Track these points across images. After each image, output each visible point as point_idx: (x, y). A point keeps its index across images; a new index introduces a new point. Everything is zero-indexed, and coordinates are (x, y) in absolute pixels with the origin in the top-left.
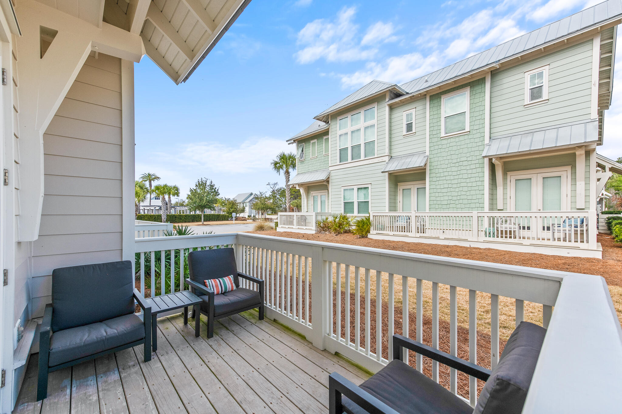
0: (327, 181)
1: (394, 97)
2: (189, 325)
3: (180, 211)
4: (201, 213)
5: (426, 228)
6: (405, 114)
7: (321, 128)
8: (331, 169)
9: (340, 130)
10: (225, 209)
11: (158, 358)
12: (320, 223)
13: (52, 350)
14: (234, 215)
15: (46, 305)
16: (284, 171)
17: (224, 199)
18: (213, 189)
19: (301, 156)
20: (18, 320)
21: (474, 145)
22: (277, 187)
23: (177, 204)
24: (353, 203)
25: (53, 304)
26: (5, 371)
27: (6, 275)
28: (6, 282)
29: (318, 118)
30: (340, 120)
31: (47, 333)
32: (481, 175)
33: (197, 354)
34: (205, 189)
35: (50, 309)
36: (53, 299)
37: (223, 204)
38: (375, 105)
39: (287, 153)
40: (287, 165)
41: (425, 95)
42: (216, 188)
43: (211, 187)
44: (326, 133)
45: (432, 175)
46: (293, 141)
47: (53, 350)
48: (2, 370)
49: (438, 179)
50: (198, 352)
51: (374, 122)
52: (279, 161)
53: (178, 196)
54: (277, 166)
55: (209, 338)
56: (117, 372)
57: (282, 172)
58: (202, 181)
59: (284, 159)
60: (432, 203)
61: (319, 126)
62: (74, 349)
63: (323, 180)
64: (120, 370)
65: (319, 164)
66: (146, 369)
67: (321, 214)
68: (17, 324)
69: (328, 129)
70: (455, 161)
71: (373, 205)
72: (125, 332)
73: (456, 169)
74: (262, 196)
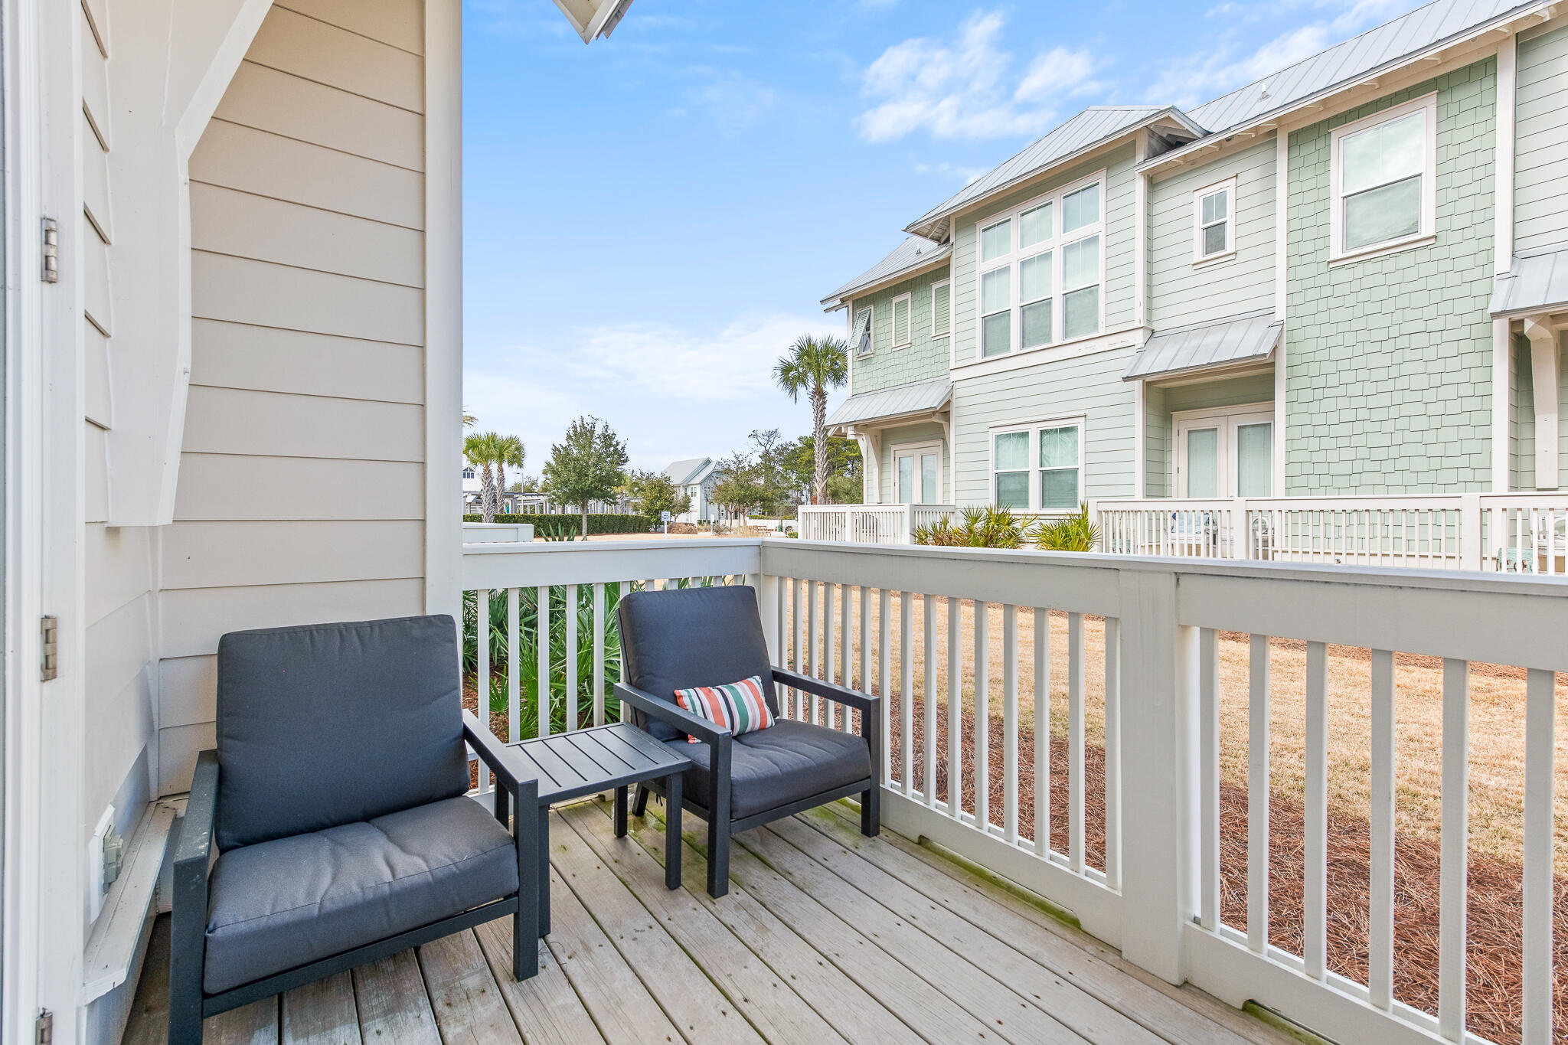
0: (945, 413)
1: (1160, 150)
2: (631, 841)
3: (525, 507)
4: (579, 512)
5: (1274, 549)
6: (1198, 199)
7: (925, 258)
8: (955, 376)
9: (983, 261)
10: (639, 500)
11: (560, 965)
12: (926, 535)
13: (215, 929)
14: (665, 515)
15: (201, 752)
16: (810, 390)
17: (639, 475)
18: (611, 445)
19: (865, 344)
20: (104, 809)
21: (1456, 279)
22: (777, 443)
23: (518, 489)
24: (1026, 474)
25: (219, 753)
26: (51, 1017)
27: (51, 640)
28: (50, 666)
29: (915, 230)
30: (984, 230)
31: (198, 863)
32: (1478, 375)
33: (693, 959)
34: (590, 447)
35: (212, 769)
36: (220, 736)
37: (636, 489)
38: (1101, 177)
39: (819, 337)
40: (819, 371)
41: (1274, 132)
42: (618, 444)
43: (605, 440)
44: (941, 271)
45: (1296, 383)
46: (838, 302)
47: (219, 932)
48: (41, 1012)
49: (1319, 394)
50: (694, 953)
51: (1097, 227)
52: (796, 362)
53: (520, 466)
54: (790, 375)
55: (714, 898)
56: (427, 1015)
57: (804, 392)
58: (583, 425)
59: (810, 357)
60: (1295, 469)
61: (919, 253)
62: (287, 927)
63: (931, 408)
64: (439, 1005)
65: (916, 364)
66: (528, 1014)
67: (925, 509)
68: (101, 828)
69: (948, 259)
70: (1382, 334)
71: (1092, 480)
72: (455, 869)
73: (1386, 360)
74: (740, 463)
